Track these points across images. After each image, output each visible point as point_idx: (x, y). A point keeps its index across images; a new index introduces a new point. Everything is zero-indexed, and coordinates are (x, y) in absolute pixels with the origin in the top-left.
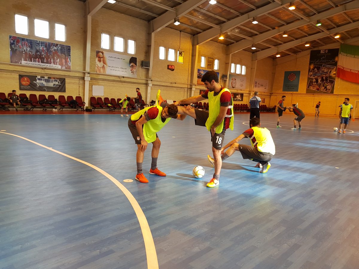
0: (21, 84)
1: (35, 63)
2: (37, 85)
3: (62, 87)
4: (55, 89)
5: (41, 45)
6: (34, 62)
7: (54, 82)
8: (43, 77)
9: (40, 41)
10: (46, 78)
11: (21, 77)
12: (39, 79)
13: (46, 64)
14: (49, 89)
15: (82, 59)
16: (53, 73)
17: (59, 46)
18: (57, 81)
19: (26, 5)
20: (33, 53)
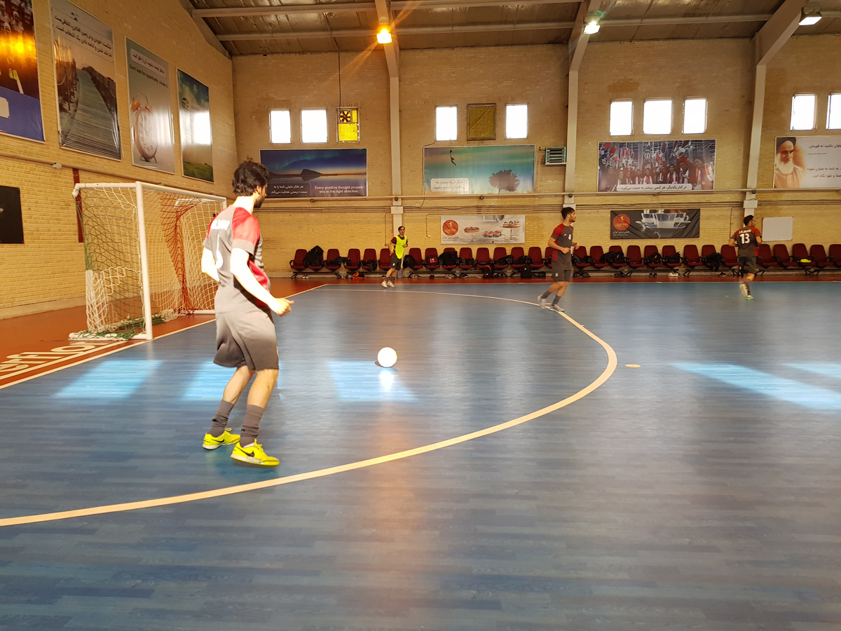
0: (613, 229)
1: (641, 186)
2: (642, 227)
3: (691, 229)
4: (678, 233)
5: (655, 150)
6: (639, 183)
7: (675, 219)
8: (655, 211)
9: (653, 141)
10: (661, 212)
11: (614, 214)
12: (647, 216)
13: (663, 185)
14: (665, 233)
15: (741, 162)
16: (674, 202)
17: (690, 143)
18: (682, 216)
19: (631, 79)
20: (638, 168)
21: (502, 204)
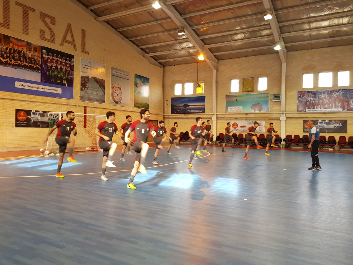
0: (304, 128)
1: (317, 109)
4: (335, 131)
5: (324, 94)
7: (334, 124)
8: (324, 121)
9: (323, 90)
10: (327, 121)
11: (305, 122)
12: (320, 123)
13: (328, 109)
14: (329, 130)
16: (334, 116)
17: (341, 91)
18: (337, 123)
19: (312, 65)
20: (316, 102)
21: (256, 117)
